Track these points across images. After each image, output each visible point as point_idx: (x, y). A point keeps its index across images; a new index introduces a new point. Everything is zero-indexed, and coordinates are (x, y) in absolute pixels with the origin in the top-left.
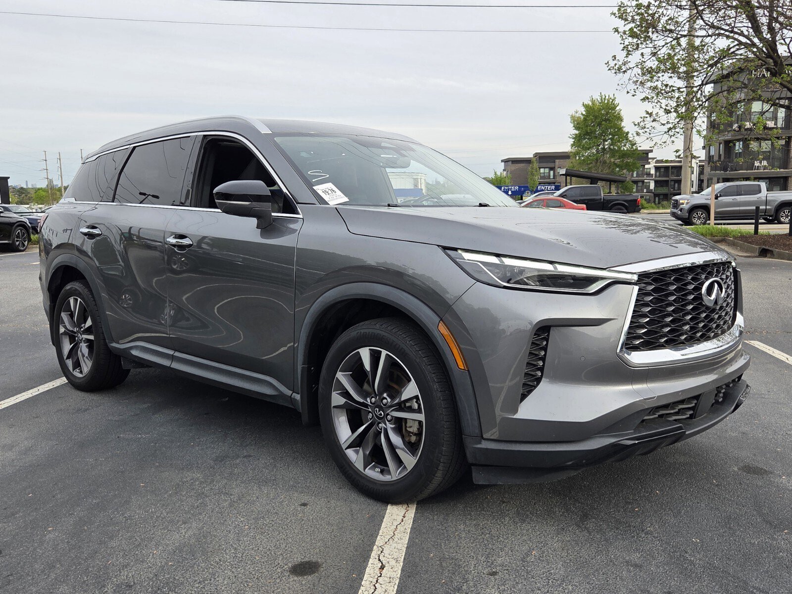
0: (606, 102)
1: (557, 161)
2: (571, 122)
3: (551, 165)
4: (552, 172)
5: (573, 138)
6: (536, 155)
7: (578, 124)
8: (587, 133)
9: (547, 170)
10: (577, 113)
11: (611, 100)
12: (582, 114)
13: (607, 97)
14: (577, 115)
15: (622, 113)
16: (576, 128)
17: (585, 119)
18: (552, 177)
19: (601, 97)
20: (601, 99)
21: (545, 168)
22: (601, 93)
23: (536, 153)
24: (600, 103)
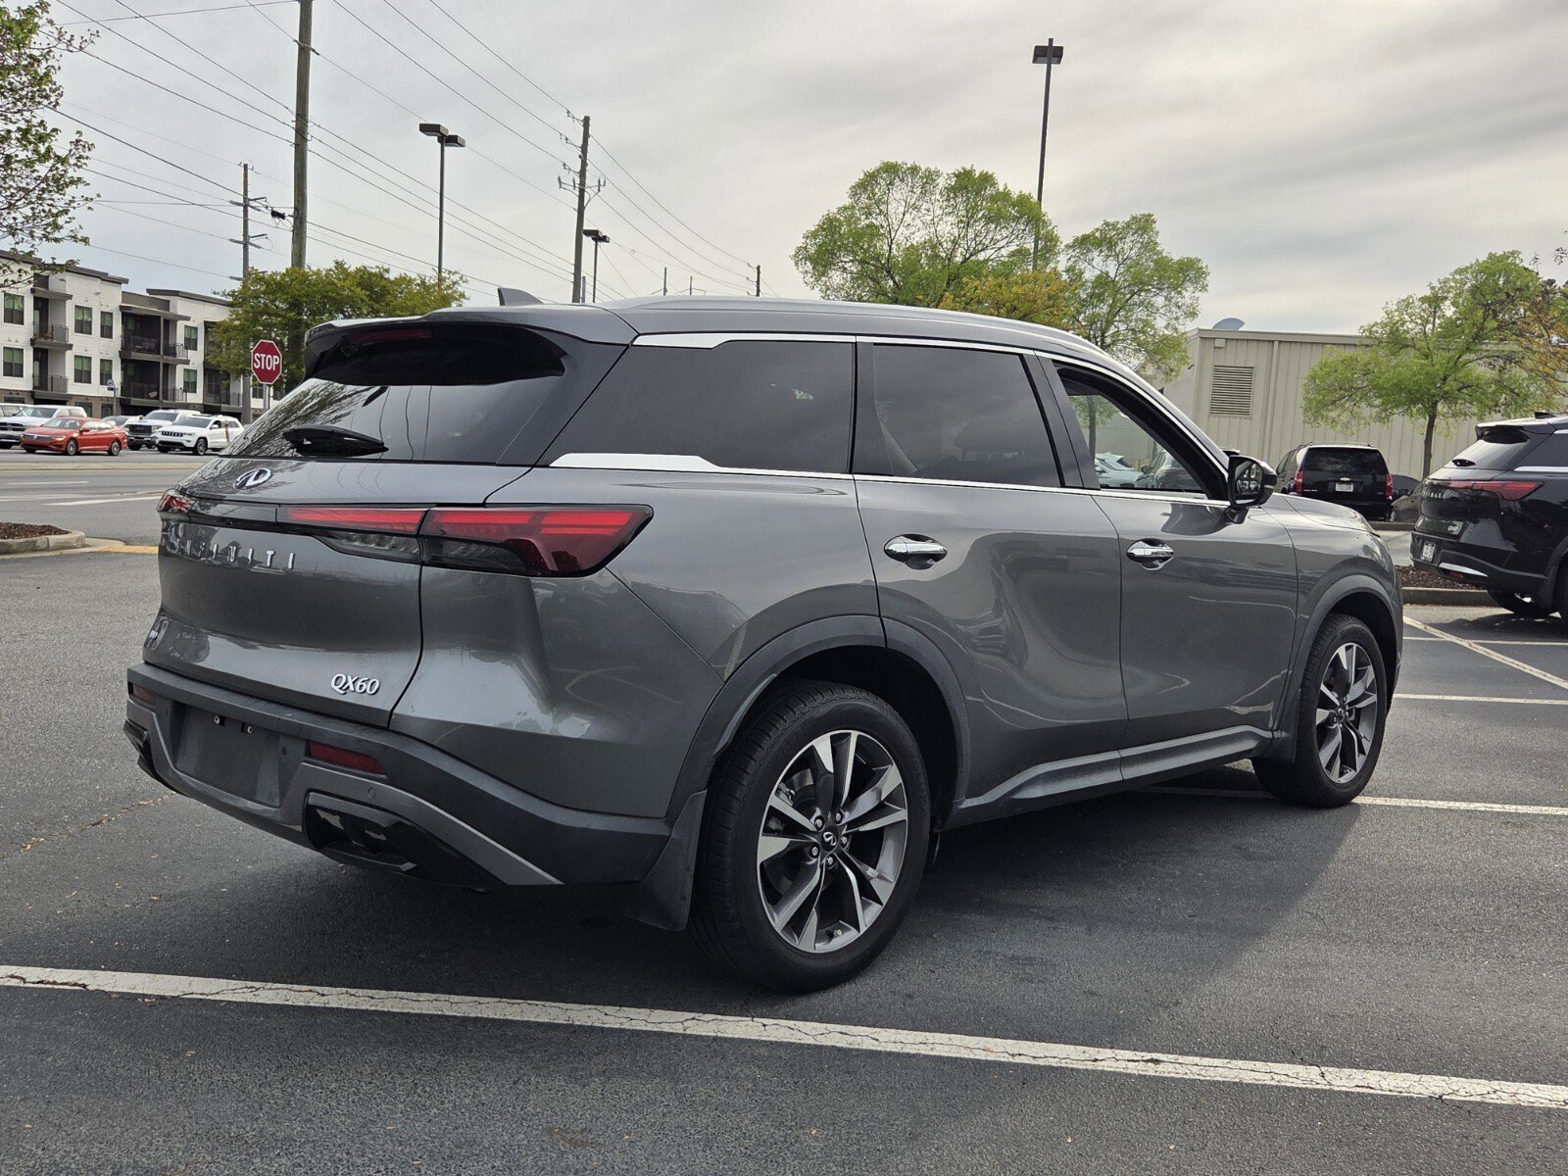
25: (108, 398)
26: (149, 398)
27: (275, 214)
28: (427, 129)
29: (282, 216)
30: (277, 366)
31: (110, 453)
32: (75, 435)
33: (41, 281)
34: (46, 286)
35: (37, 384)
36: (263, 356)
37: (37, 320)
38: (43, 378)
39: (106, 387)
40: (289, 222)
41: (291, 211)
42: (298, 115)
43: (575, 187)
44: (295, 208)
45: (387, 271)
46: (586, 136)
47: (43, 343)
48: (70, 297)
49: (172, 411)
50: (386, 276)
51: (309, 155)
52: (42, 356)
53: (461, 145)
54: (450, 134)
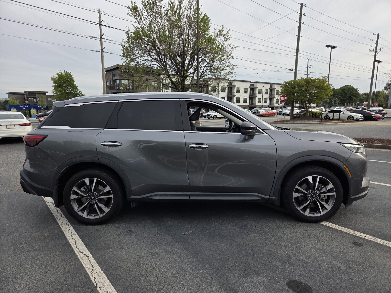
0: (67, 74)
1: (37, 95)
2: (52, 80)
3: (35, 96)
4: (35, 100)
5: (54, 87)
6: (26, 92)
7: (55, 81)
8: (60, 86)
9: (32, 99)
10: (54, 77)
11: (69, 73)
12: (57, 77)
13: (67, 72)
14: (54, 78)
15: (75, 79)
16: (55, 83)
17: (59, 80)
18: (35, 102)
19: (65, 71)
20: (65, 73)
21: (31, 98)
22: (64, 70)
23: (26, 91)
24: (65, 74)
25: (277, 106)
26: (289, 105)
27: (290, 70)
28: (328, 46)
29: (292, 70)
30: (286, 99)
31: (273, 116)
32: (267, 113)
33: (271, 86)
34: (272, 87)
35: (270, 104)
36: (283, 98)
37: (270, 93)
38: (271, 103)
39: (278, 104)
40: (294, 71)
41: (294, 69)
42: (297, 50)
43: (374, 51)
44: (295, 68)
45: (312, 78)
46: (378, 38)
47: (271, 97)
48: (276, 89)
49: (287, 108)
50: (312, 79)
51: (299, 57)
52: (271, 99)
53: (336, 48)
54: (333, 46)
